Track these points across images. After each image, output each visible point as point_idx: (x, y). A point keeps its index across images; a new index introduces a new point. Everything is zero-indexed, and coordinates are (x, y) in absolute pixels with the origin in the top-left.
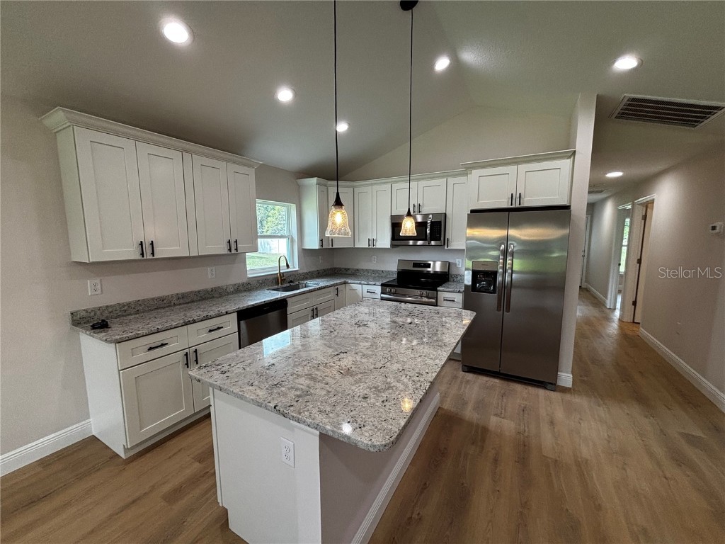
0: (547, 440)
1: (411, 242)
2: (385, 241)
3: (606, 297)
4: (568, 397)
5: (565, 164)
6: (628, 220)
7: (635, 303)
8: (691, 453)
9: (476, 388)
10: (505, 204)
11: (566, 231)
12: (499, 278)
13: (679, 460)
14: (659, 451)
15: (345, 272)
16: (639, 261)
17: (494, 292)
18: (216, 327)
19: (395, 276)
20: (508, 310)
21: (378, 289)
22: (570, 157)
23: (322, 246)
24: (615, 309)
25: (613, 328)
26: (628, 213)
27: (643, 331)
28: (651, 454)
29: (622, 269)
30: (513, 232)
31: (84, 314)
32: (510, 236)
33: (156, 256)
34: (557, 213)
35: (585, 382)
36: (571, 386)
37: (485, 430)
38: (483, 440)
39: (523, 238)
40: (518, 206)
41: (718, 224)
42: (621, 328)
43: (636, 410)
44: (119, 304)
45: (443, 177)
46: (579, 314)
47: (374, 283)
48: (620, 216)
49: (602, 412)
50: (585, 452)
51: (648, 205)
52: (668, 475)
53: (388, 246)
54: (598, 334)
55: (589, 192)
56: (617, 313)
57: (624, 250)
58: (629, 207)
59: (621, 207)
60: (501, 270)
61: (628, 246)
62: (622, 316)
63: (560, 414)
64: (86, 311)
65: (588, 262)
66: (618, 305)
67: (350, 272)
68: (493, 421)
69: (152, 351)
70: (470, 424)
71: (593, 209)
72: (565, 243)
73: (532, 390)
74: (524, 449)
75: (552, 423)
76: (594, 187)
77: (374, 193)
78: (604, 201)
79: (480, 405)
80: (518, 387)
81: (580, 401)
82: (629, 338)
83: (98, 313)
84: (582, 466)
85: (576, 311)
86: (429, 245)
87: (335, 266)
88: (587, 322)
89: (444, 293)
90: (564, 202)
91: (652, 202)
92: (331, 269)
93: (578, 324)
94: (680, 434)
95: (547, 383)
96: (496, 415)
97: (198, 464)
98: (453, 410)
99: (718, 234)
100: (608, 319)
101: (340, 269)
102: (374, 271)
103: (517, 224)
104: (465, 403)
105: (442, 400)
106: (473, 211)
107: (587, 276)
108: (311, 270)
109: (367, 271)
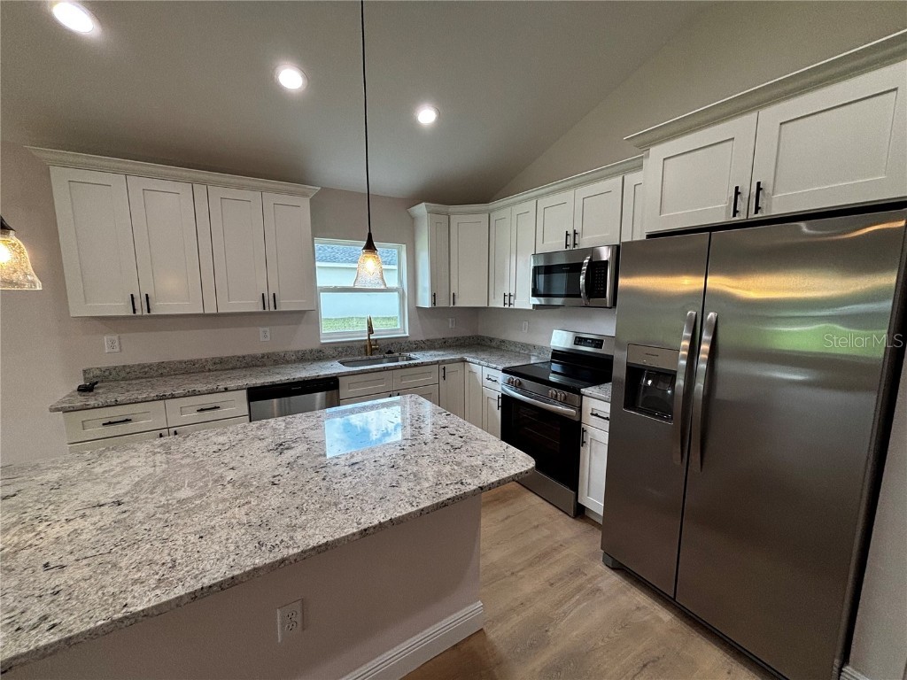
2: (525, 297)
9: (597, 616)
10: (718, 212)
23: (435, 304)
31: (98, 372)
32: (712, 290)
40: (752, 216)
44: (139, 365)
45: (617, 173)
47: (494, 366)
53: (529, 306)
64: (100, 369)
77: (514, 218)
87: (478, 333)
89: (592, 401)
106: (651, 236)
108: (431, 337)
109: (515, 345)
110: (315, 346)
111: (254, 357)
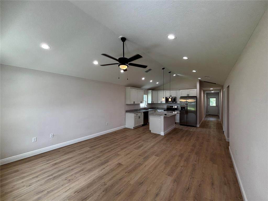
0: (191, 130)
10: (186, 96)
11: (195, 100)
12: (185, 108)
18: (141, 114)
19: (166, 109)
20: (187, 114)
21: (163, 111)
22: (196, 89)
30: (187, 100)
33: (135, 104)
34: (194, 97)
36: (199, 127)
37: (182, 129)
39: (189, 101)
40: (188, 96)
49: (202, 129)
63: (195, 129)
68: (184, 129)
69: (137, 115)
73: (192, 127)
74: (187, 131)
80: (189, 127)
86: (173, 103)
90: (196, 96)
92: (152, 107)
95: (195, 126)
98: (178, 128)
102: (162, 108)
108: (149, 107)
109: (160, 108)
110: (140, 108)
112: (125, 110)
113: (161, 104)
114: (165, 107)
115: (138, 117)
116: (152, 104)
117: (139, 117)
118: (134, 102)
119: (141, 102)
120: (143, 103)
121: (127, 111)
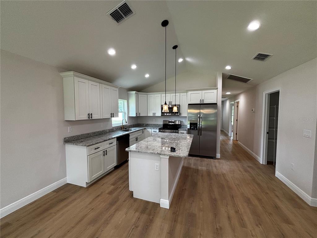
0: (215, 170)
1: (165, 114)
2: (159, 114)
3: (228, 133)
4: (219, 160)
5: (215, 91)
6: (233, 107)
7: (236, 134)
8: (249, 169)
9: (193, 160)
10: (198, 102)
11: (216, 111)
12: (198, 126)
13: (246, 171)
14: (242, 170)
15: (142, 125)
16: (237, 120)
17: (197, 129)
18: (111, 143)
19: (162, 126)
20: (201, 135)
21: (158, 131)
22: (216, 89)
23: (137, 115)
24: (231, 137)
25: (231, 142)
26: (233, 105)
27: (239, 142)
28: (240, 170)
29: (233, 124)
30: (201, 111)
31: (67, 138)
32: (201, 112)
33: (93, 118)
34: (213, 105)
35: (223, 156)
36: (220, 158)
37: (198, 170)
38: (198, 172)
39: (204, 113)
40: (202, 103)
41: (253, 109)
42: (233, 142)
43: (237, 162)
44: (77, 136)
45: (179, 93)
46: (221, 138)
47: (156, 128)
48: (231, 105)
49: (228, 163)
50: (224, 172)
51: (238, 103)
52: (243, 174)
53: (160, 116)
54: (227, 144)
55: (222, 98)
56: (232, 138)
57: (233, 117)
58: (233, 103)
59: (231, 103)
60: (198, 123)
61: (234, 116)
62: (233, 138)
63: (217, 165)
65: (222, 121)
66: (232, 136)
67: (144, 125)
68: (200, 168)
69: (96, 150)
70: (193, 169)
71: (223, 103)
72: (216, 115)
73: (209, 160)
74: (209, 173)
75: (216, 167)
76: (223, 96)
77: (155, 97)
78: (226, 100)
79: (195, 164)
80: (205, 159)
81: (223, 161)
82: (236, 145)
83: (71, 138)
84: (224, 175)
85: (220, 138)
86: (175, 115)
87: (139, 123)
88: (223, 141)
89: (180, 131)
90: (216, 102)
91: (239, 102)
92: (137, 124)
93: (221, 141)
94: (247, 166)
95: (214, 157)
96: (200, 166)
97: (113, 186)
98: (188, 166)
99: (253, 112)
100: (229, 140)
101: (140, 124)
102: (154, 125)
103: (202, 109)
104: (191, 164)
105: (184, 164)
106: (189, 104)
107: (222, 126)
108: (131, 124)
109: (151, 124)
110: (111, 128)
111: (101, 132)
112: (63, 138)
113: (154, 117)
114: (161, 122)
115: (101, 153)
116: (138, 117)
117: (105, 153)
118: (90, 115)
119: (112, 115)
120: (117, 116)
121: (69, 140)
